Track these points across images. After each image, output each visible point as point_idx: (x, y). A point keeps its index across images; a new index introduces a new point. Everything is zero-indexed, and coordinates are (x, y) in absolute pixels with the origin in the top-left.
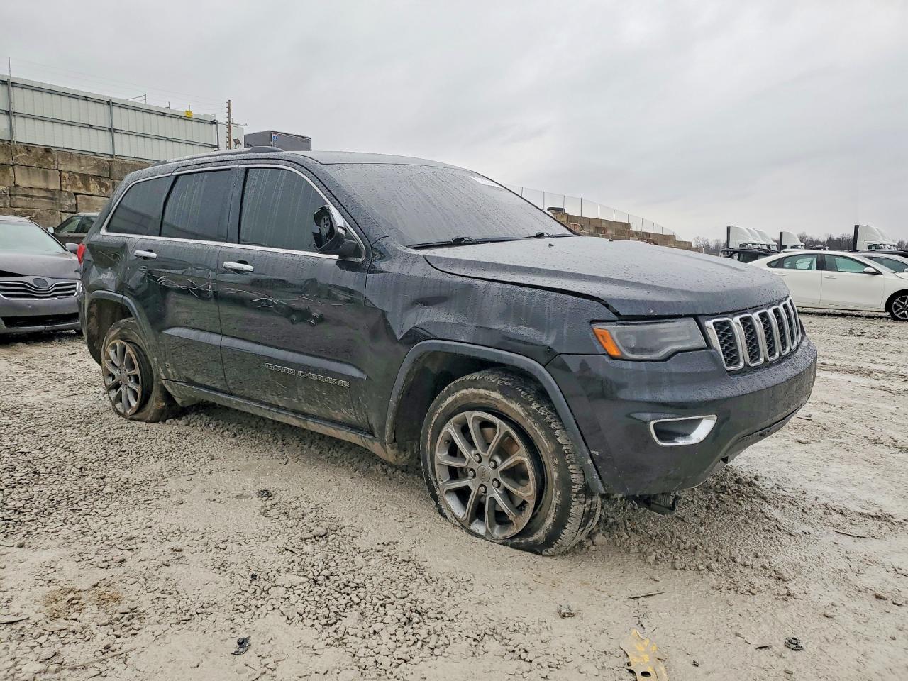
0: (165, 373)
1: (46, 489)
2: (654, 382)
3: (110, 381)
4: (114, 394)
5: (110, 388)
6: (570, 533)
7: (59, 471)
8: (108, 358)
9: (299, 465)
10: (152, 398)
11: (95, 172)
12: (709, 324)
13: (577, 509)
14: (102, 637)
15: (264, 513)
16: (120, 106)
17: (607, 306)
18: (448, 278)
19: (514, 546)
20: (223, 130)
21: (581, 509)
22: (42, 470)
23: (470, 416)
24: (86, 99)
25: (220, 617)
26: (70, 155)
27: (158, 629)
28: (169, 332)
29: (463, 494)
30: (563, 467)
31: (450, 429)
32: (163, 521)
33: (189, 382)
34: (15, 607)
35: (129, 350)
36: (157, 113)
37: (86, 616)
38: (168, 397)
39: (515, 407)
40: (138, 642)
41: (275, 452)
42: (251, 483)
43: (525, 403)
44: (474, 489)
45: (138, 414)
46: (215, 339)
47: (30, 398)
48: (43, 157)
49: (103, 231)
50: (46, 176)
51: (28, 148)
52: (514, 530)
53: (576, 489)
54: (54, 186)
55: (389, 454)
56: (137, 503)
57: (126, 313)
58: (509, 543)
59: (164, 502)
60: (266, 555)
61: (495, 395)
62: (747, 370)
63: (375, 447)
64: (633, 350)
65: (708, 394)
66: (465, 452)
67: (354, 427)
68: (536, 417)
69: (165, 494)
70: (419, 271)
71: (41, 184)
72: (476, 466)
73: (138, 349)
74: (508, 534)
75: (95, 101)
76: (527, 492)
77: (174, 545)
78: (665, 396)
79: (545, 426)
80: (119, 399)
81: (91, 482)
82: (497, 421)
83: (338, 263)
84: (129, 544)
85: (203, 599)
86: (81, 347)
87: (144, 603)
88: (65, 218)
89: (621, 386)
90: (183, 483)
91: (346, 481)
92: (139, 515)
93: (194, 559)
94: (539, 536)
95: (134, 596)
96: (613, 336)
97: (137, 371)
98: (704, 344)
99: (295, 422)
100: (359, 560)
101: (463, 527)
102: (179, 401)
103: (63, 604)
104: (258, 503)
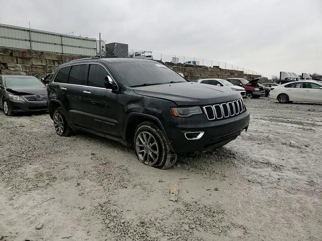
0: (70, 122)
1: (37, 152)
2: (186, 123)
3: (56, 125)
4: (57, 129)
5: (56, 127)
6: (167, 163)
7: (40, 148)
8: (55, 118)
9: (105, 148)
10: (67, 130)
11: (57, 59)
12: (204, 107)
13: (169, 156)
14: (47, 182)
15: (91, 159)
16: (64, 37)
17: (175, 103)
18: (138, 95)
19: (155, 167)
20: (98, 43)
21: (170, 157)
22: (36, 148)
23: (143, 132)
24: (54, 35)
25: (75, 180)
26: (49, 54)
27: (60, 181)
28: (71, 111)
29: (142, 153)
30: (165, 145)
31: (139, 136)
32: (65, 160)
33: (76, 125)
34: (28, 176)
35: (60, 116)
36: (76, 39)
37: (44, 178)
38: (71, 129)
39: (154, 130)
40: (54, 183)
41: (99, 144)
42: (90, 152)
43: (156, 129)
44: (145, 152)
45: (63, 135)
46: (82, 113)
47: (35, 130)
48: (41, 55)
49: (53, 82)
50: (42, 61)
51: (36, 52)
52: (154, 163)
53: (168, 151)
54: (44, 64)
55: (125, 144)
56: (59, 156)
57: (59, 106)
58: (154, 166)
59: (66, 156)
60: (89, 168)
61: (149, 127)
62: (216, 120)
63: (122, 142)
64: (181, 114)
65: (202, 126)
66: (143, 143)
67: (117, 137)
68: (159, 132)
69: (67, 154)
70: (131, 93)
71: (40, 64)
72: (145, 146)
73: (62, 116)
74: (153, 164)
75: (57, 35)
76: (157, 153)
77: (67, 165)
78: (189, 126)
79: (160, 135)
80: (58, 130)
81: (48, 151)
82: (150, 134)
83: (112, 91)
84: (56, 164)
85: (71, 176)
86: (48, 116)
87: (57, 176)
88: (48, 75)
89: (178, 124)
90: (72, 152)
91: (116, 152)
92: (59, 159)
93: (71, 168)
94: (161, 164)
95: (55, 174)
96: (176, 111)
97: (63, 122)
98: (202, 113)
99: (103, 136)
100: (113, 169)
101: (143, 162)
102: (74, 130)
103: (39, 176)
104: (91, 156)
